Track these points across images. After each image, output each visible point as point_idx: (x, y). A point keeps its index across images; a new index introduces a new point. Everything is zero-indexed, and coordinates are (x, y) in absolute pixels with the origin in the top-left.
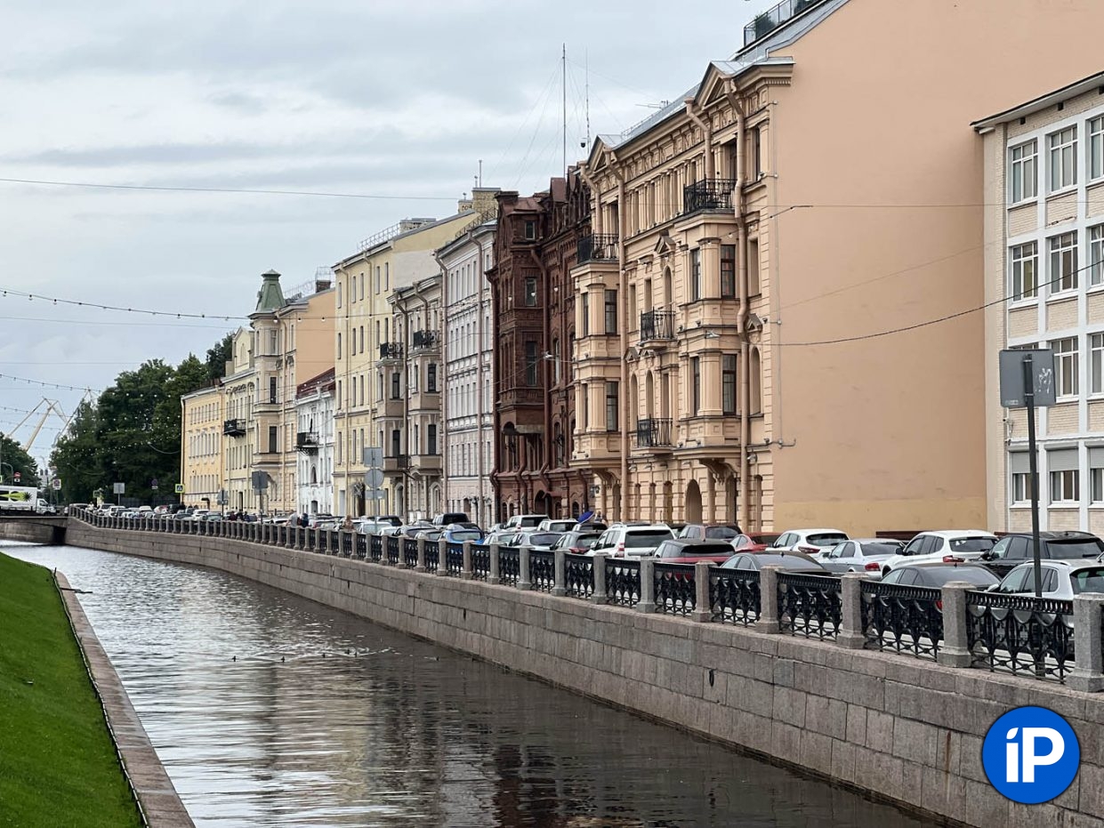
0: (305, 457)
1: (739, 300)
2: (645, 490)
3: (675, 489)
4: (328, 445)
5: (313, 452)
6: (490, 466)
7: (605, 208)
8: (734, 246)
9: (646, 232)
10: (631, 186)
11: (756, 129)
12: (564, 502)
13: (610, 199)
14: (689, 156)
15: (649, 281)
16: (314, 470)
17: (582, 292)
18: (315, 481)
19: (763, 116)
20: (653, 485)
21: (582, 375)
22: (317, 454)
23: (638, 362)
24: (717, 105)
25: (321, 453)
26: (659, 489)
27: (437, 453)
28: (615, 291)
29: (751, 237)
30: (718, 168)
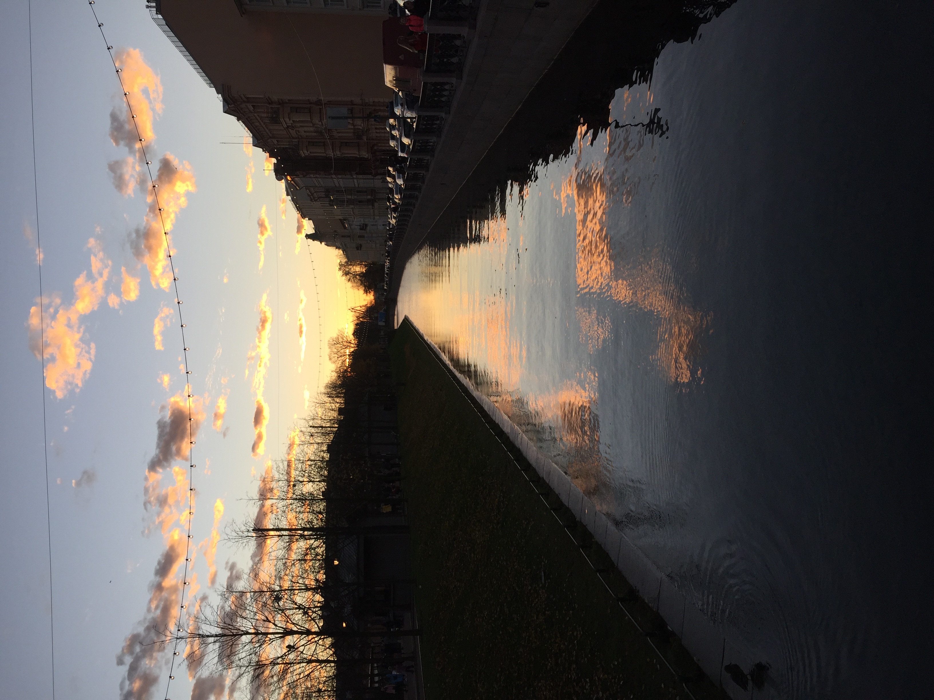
0: (368, 228)
1: (310, 107)
2: (378, 135)
3: (378, 127)
4: (364, 221)
5: (366, 225)
6: (370, 176)
7: (279, 143)
8: (291, 107)
9: (287, 132)
10: (271, 135)
11: (247, 98)
12: (383, 157)
13: (276, 142)
14: (259, 119)
15: (305, 132)
16: (372, 225)
17: (309, 153)
18: (376, 225)
19: (242, 96)
20: (376, 132)
21: (338, 153)
22: (367, 224)
23: (334, 136)
24: (239, 111)
25: (366, 223)
26: (378, 131)
27: (366, 190)
28: (309, 142)
29: (287, 101)
30: (263, 110)
